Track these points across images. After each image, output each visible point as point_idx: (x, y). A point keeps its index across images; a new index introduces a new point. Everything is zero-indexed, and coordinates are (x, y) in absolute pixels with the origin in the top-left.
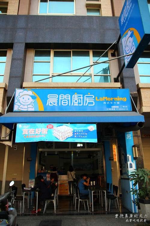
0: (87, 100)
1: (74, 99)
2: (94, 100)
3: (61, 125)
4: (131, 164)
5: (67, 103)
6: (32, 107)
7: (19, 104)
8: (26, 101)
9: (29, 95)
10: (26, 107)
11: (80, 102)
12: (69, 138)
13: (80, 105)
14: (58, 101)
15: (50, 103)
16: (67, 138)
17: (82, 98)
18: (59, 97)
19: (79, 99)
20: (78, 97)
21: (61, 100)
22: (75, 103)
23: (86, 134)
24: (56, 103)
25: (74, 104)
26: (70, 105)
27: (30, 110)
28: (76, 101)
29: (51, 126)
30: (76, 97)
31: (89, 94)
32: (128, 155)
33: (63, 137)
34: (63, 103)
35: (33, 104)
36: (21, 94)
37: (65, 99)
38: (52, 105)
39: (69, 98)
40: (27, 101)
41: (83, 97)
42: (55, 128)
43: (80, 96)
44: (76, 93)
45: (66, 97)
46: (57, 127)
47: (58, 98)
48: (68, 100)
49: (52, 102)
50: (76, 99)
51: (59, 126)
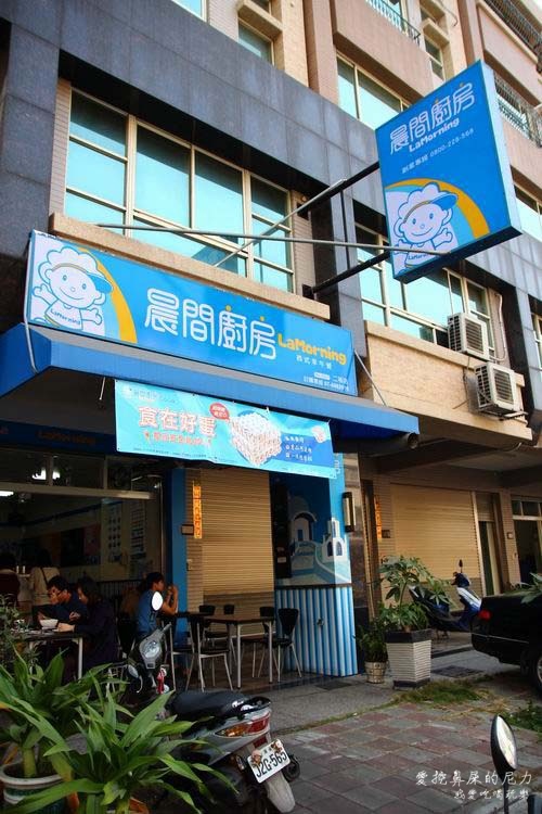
0: (259, 338)
1: (224, 326)
2: (273, 342)
3: (249, 412)
4: (339, 545)
5: (205, 332)
6: (98, 320)
7: (51, 299)
8: (73, 289)
9: (85, 272)
10: (75, 315)
11: (239, 339)
12: (272, 457)
13: (239, 349)
14: (180, 319)
15: (157, 320)
16: (269, 459)
17: (244, 327)
18: (181, 306)
19: (236, 328)
20: (233, 321)
21: (189, 320)
22: (227, 338)
23: (310, 450)
24: (174, 327)
25: (224, 341)
26: (213, 342)
27: (89, 329)
28: (229, 334)
29: (223, 410)
30: (228, 319)
31: (262, 319)
32: (333, 519)
33: (259, 455)
34: (193, 329)
35: (99, 307)
36: (55, 259)
37: (198, 318)
38: (163, 330)
39: (209, 317)
40: (79, 292)
41: (248, 325)
42: (233, 418)
43: (239, 321)
44: (228, 308)
45: (202, 312)
46: (239, 415)
47: (180, 310)
48: (208, 324)
49: (161, 320)
50: (230, 326)
51: (244, 413)
